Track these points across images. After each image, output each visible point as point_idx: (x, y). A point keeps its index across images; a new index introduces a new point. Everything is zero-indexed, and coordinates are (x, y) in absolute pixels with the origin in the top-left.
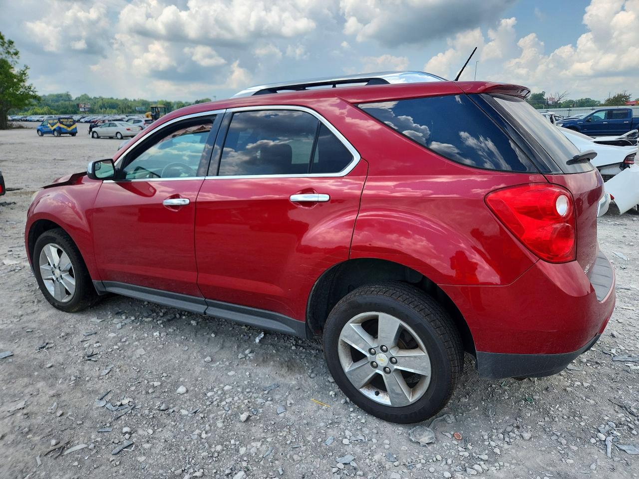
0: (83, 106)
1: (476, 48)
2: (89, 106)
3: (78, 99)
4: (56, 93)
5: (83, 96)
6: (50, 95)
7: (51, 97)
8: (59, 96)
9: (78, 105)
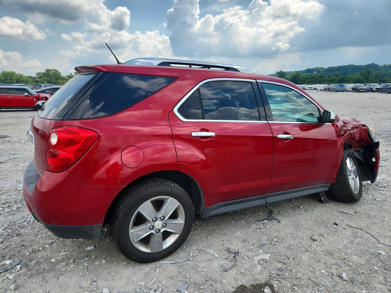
1: (106, 43)
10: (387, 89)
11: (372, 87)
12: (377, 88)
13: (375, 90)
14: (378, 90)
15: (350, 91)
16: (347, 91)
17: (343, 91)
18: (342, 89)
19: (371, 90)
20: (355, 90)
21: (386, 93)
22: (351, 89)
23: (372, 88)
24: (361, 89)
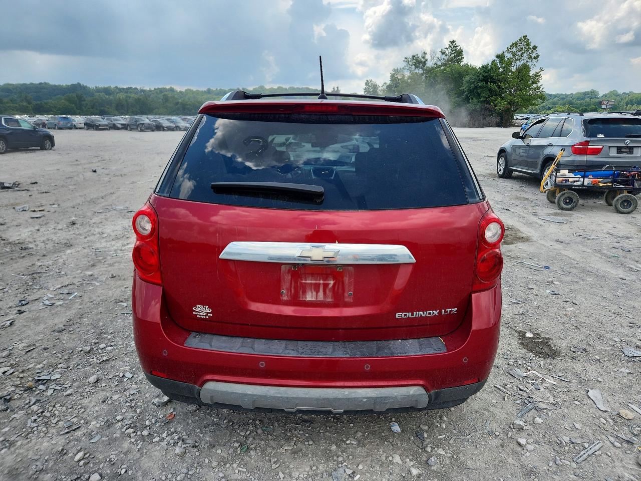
0: (606, 103)
1: (320, 57)
2: (613, 103)
3: (605, 96)
4: (583, 91)
5: (611, 92)
6: (578, 93)
7: (577, 95)
8: (586, 94)
9: (601, 102)
10: (138, 125)
11: (115, 122)
12: (122, 124)
13: (120, 126)
14: (125, 127)
15: (80, 128)
16: (77, 128)
17: (71, 128)
18: (69, 125)
19: (114, 127)
20: (90, 126)
21: (138, 131)
22: (83, 125)
23: (114, 124)
24: (100, 125)
